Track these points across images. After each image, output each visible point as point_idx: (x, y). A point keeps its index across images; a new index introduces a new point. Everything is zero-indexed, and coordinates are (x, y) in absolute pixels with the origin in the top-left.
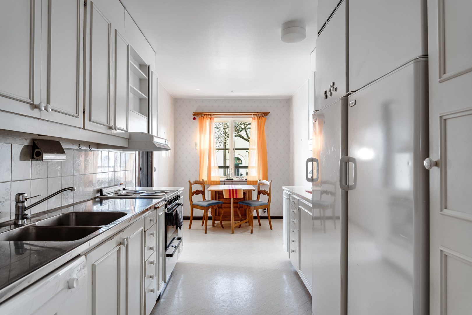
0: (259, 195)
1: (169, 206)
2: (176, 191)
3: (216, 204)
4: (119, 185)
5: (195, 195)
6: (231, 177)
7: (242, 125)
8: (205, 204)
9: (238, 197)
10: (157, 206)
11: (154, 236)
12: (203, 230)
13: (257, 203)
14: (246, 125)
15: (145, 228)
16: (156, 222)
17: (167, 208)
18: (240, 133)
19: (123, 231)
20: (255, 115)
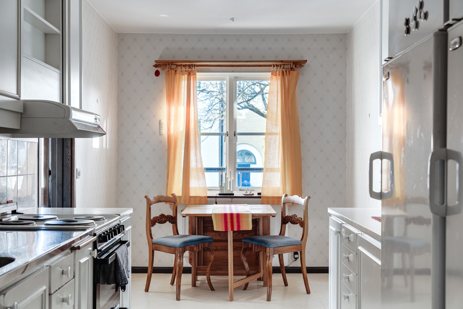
0: (283, 225)
1: (103, 246)
2: (116, 217)
3: (198, 242)
4: (4, 204)
5: (157, 224)
6: (229, 189)
7: (256, 86)
8: (177, 242)
9: (241, 229)
10: (75, 245)
11: (68, 304)
12: (172, 293)
13: (281, 241)
14: (262, 86)
15: (50, 288)
16: (74, 277)
17: (97, 249)
18: (252, 102)
19: (4, 292)
20: (277, 66)
